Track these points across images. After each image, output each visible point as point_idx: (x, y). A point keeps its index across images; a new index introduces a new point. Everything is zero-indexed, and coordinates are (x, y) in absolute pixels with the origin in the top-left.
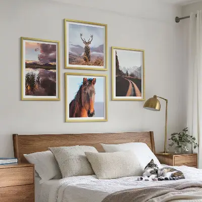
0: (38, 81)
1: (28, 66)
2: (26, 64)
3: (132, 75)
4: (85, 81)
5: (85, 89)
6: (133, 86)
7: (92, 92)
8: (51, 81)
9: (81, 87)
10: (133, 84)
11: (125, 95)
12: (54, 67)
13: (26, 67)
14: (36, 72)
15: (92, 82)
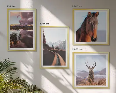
0: (19, 38)
1: (12, 28)
2: (11, 27)
3: (57, 48)
4: (89, 14)
5: (89, 20)
6: (58, 57)
7: (95, 22)
8: (29, 37)
9: (86, 19)
10: (58, 56)
11: (51, 65)
12: (32, 28)
13: (11, 29)
14: (18, 32)
15: (95, 15)
